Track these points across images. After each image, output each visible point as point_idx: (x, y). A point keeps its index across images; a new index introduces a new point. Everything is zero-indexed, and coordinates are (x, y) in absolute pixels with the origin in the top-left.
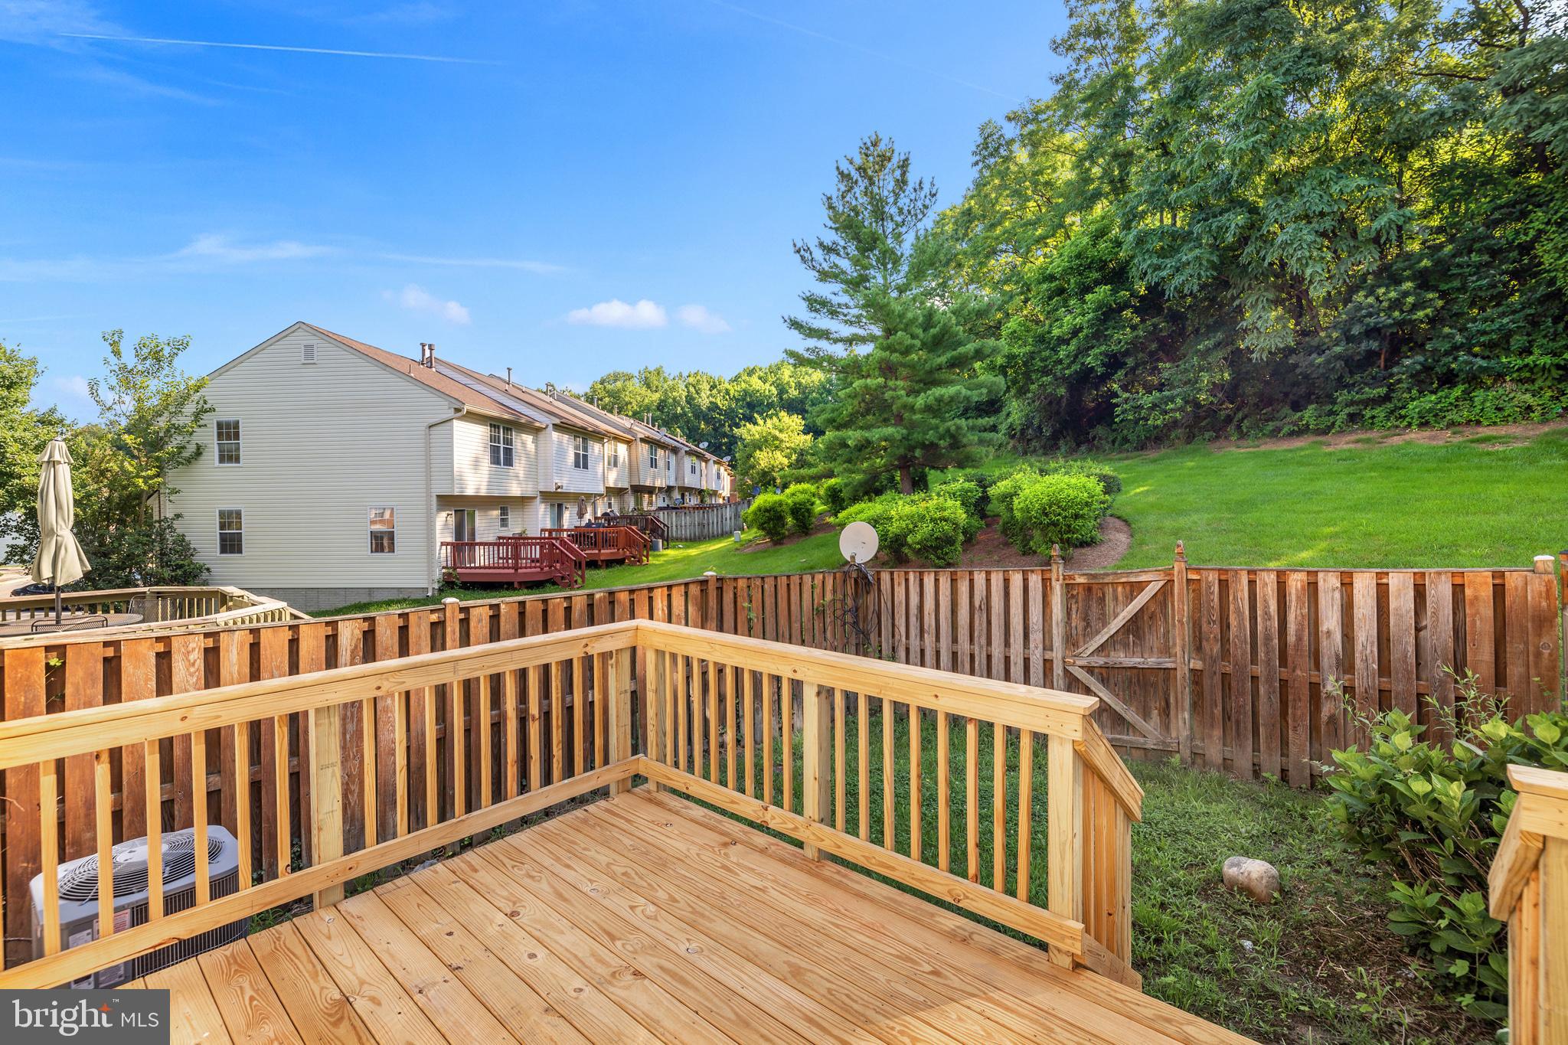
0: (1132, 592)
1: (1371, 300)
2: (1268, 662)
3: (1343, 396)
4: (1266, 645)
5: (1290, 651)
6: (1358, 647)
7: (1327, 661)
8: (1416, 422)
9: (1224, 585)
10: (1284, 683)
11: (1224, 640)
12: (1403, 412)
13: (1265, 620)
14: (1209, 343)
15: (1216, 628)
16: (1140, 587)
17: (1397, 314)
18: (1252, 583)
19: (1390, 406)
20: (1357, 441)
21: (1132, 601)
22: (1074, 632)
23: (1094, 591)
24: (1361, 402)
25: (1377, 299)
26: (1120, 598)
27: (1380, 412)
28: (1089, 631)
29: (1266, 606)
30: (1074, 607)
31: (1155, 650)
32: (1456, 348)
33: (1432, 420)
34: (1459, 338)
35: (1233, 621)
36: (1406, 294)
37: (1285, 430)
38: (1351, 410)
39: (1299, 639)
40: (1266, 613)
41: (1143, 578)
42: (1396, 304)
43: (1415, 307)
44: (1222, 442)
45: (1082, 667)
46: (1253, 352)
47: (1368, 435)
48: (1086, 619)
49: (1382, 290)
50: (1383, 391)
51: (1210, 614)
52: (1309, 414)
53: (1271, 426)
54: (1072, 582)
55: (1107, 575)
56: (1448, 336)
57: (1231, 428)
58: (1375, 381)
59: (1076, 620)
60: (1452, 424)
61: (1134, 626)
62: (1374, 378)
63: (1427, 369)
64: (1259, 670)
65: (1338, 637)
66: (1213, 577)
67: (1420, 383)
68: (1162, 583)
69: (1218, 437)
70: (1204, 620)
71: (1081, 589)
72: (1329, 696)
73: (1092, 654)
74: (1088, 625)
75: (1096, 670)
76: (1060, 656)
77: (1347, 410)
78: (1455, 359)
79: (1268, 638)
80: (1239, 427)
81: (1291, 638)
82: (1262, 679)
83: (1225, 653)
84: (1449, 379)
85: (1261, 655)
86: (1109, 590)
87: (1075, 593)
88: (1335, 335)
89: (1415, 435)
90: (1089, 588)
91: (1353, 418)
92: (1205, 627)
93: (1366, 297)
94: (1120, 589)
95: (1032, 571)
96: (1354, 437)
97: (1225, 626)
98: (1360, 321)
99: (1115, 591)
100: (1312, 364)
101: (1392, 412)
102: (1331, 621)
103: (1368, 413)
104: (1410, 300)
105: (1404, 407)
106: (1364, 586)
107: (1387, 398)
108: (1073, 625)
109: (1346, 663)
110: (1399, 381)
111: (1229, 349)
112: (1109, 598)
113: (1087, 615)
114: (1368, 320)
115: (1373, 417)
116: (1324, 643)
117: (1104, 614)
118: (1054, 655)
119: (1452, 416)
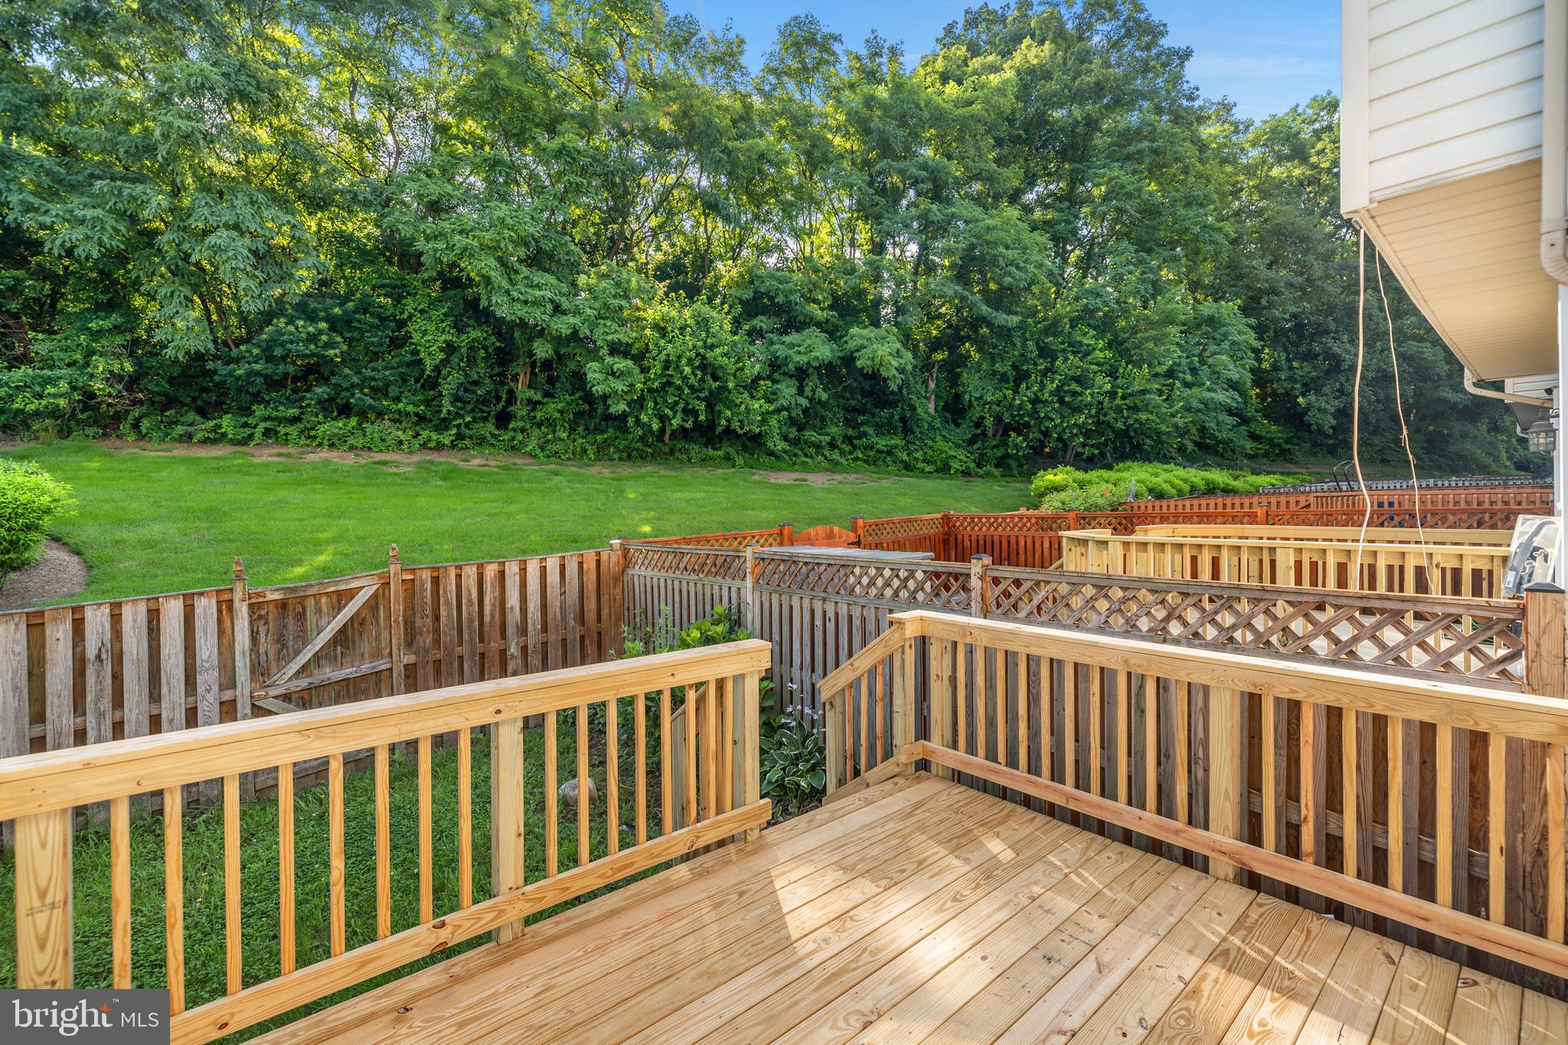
0: (339, 601)
1: (291, 328)
2: (471, 642)
3: (259, 410)
4: (469, 627)
5: (486, 628)
6: (530, 615)
7: (511, 630)
8: (326, 442)
9: (436, 581)
10: (482, 655)
11: (437, 630)
12: (312, 433)
13: (468, 607)
14: (106, 324)
15: (429, 621)
16: (352, 594)
17: (313, 347)
18: (459, 576)
19: (301, 426)
20: (280, 455)
21: (340, 611)
22: (263, 658)
23: (290, 607)
24: (276, 419)
25: (297, 328)
26: (324, 609)
27: (293, 430)
28: (285, 650)
29: (470, 595)
30: (262, 630)
31: (366, 656)
32: (353, 386)
33: (337, 442)
34: (356, 380)
35: (443, 612)
36: (321, 332)
37: (200, 436)
38: (268, 424)
39: (493, 616)
40: (470, 601)
41: (355, 584)
42: (313, 338)
43: (328, 345)
44: (112, 441)
45: (276, 697)
46: (166, 347)
47: (284, 450)
48: (281, 641)
49: (301, 323)
50: (294, 412)
51: (423, 609)
52: (227, 422)
53: (180, 429)
54: (261, 600)
55: (312, 586)
56: (346, 376)
57: (125, 427)
58: (289, 402)
59: (266, 644)
60: (352, 448)
61: (343, 639)
62: (288, 399)
63: (331, 400)
64: (465, 650)
65: (517, 610)
66: (426, 575)
67: (324, 409)
68: (375, 588)
69: (105, 435)
70: (418, 616)
71: (272, 607)
72: (513, 656)
73: (290, 679)
74: (284, 646)
75: (294, 696)
76: (247, 691)
77: (263, 425)
78: (353, 395)
79: (471, 621)
80: (136, 426)
81: (487, 618)
82: (466, 657)
83: (437, 642)
84: (345, 411)
85: (466, 637)
86: (310, 603)
87: (263, 612)
88: (255, 351)
89: (325, 454)
90: (283, 605)
91: (267, 433)
92: (418, 623)
93: (287, 324)
94: (324, 600)
95: (201, 594)
96: (274, 451)
97: (437, 618)
98: (282, 345)
99: (318, 603)
100: (231, 374)
101: (302, 432)
102: (513, 600)
103: (282, 430)
104: (324, 338)
105: (313, 429)
106: (533, 568)
107: (296, 420)
108: (262, 650)
109: (523, 630)
110: (309, 405)
111: (128, 337)
112: (310, 614)
113: (281, 635)
114: (289, 346)
115: (286, 434)
116: (509, 617)
117: (304, 631)
118: (238, 692)
119: (351, 441)
